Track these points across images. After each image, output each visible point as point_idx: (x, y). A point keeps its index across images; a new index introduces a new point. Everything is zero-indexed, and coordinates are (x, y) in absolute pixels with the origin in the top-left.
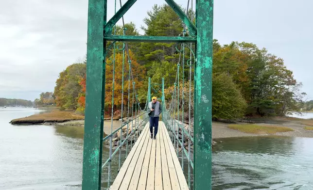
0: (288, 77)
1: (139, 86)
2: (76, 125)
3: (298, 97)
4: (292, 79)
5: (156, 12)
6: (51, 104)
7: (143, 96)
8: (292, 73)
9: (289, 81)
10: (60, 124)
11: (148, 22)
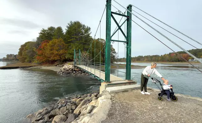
1: (66, 52)
2: (37, 68)
3: (116, 57)
4: (115, 51)
5: (71, 24)
6: (13, 60)
7: (68, 56)
10: (28, 68)
11: (68, 27)
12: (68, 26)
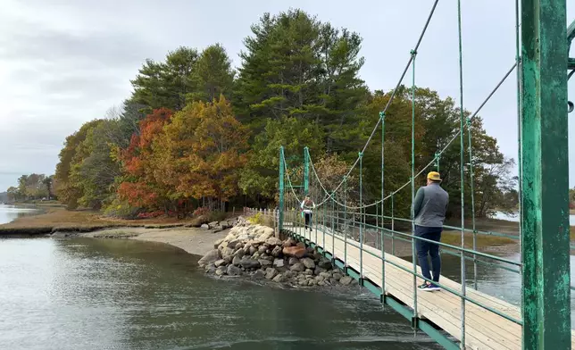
0: (489, 149)
1: (241, 163)
2: (118, 237)
3: (507, 185)
4: (497, 152)
5: (267, 28)
6: (41, 197)
7: (251, 180)
8: (495, 142)
9: (491, 156)
10: (85, 235)
11: (252, 45)
12: (254, 37)
